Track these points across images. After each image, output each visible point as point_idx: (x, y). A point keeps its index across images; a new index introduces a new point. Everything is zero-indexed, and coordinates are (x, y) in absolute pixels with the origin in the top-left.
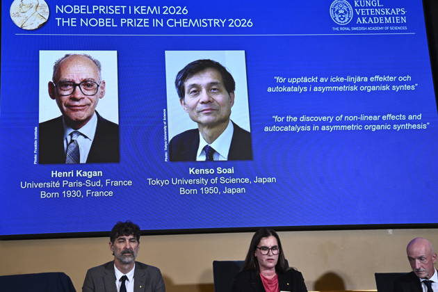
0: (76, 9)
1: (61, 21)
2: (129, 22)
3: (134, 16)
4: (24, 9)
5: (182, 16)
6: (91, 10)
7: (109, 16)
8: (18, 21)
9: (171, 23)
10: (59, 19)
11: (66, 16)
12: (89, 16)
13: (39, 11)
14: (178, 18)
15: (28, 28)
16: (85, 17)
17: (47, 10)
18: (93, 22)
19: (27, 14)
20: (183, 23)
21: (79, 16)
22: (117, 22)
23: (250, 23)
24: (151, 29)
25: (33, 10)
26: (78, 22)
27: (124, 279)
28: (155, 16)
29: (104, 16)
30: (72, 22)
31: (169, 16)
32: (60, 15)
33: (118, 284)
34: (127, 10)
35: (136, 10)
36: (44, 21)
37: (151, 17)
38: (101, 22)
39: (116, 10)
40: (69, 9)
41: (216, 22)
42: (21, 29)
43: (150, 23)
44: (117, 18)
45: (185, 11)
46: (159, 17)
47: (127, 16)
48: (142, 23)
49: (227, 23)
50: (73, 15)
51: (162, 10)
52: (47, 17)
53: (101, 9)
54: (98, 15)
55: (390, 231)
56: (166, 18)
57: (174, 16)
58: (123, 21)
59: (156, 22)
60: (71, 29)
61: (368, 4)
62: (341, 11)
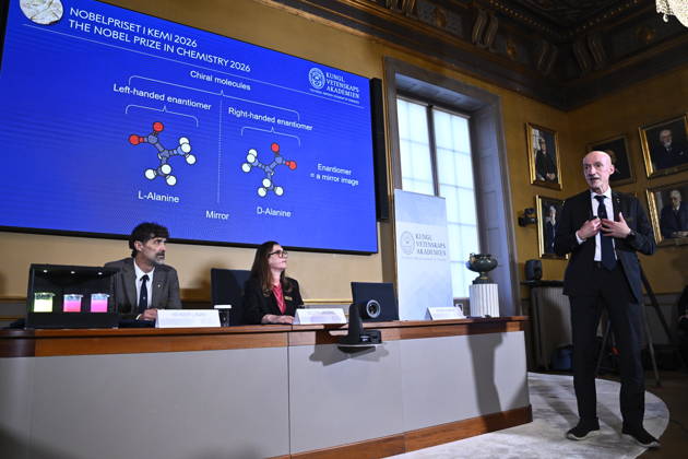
0: (91, 16)
1: (74, 24)
2: (142, 41)
3: (146, 37)
4: (35, 2)
5: (192, 48)
6: (106, 20)
7: (126, 32)
8: (27, 12)
9: (181, 51)
10: (72, 21)
11: (80, 21)
12: (104, 26)
13: (52, 8)
14: (188, 48)
15: (39, 22)
16: (100, 25)
17: (61, 9)
18: (107, 33)
19: (38, 8)
20: (191, 54)
21: (93, 24)
22: (131, 38)
23: (247, 69)
24: (161, 52)
25: (46, 5)
26: (92, 29)
27: (145, 278)
28: (166, 41)
29: (119, 30)
30: (86, 27)
31: (179, 45)
32: (73, 17)
33: (139, 284)
34: (141, 29)
35: (150, 31)
36: (56, 19)
37: (163, 41)
38: (114, 34)
39: (131, 27)
40: (84, 14)
41: (220, 61)
42: (30, 20)
43: (162, 47)
44: (131, 35)
45: (194, 44)
46: (171, 44)
47: (140, 35)
48: (154, 45)
49: (229, 64)
50: (87, 21)
51: (174, 38)
52: (60, 16)
53: (117, 22)
54: (112, 27)
55: (334, 255)
56: (177, 46)
57: (185, 46)
58: (136, 39)
59: (167, 47)
60: (83, 33)
61: (336, 77)
62: (316, 77)
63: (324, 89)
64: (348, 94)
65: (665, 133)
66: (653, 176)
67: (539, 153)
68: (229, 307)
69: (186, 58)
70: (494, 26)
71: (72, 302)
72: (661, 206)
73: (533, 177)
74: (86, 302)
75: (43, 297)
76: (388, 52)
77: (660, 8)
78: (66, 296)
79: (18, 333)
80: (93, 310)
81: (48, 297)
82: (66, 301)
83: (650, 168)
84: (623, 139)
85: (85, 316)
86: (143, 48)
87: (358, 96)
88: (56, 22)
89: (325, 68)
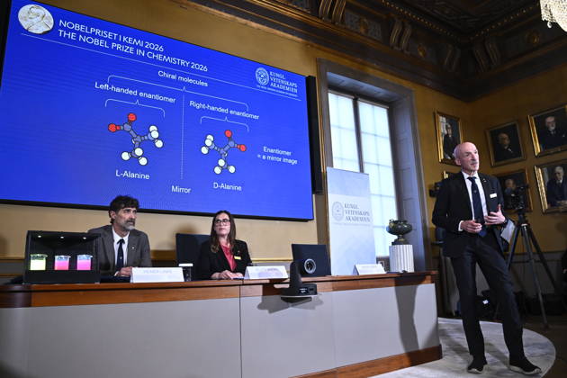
0: (76, 27)
1: (63, 33)
2: (119, 47)
3: (122, 43)
4: (31, 15)
5: (159, 52)
6: (89, 30)
7: (102, 38)
8: (25, 24)
9: (151, 55)
10: (61, 31)
11: (67, 30)
12: (87, 35)
13: (45, 20)
14: (156, 52)
15: (34, 32)
16: (83, 34)
17: (52, 21)
18: (90, 40)
19: (33, 20)
20: (159, 57)
21: (78, 33)
22: (109, 44)
23: (205, 69)
24: (135, 56)
25: (39, 18)
26: (77, 37)
27: (121, 242)
28: (138, 47)
29: (100, 38)
30: (72, 36)
31: (150, 50)
32: (62, 27)
34: (118, 37)
35: (125, 39)
36: (48, 29)
37: (136, 47)
38: (96, 42)
39: (109, 35)
40: (71, 25)
41: (183, 62)
43: (135, 51)
44: (110, 42)
45: (161, 49)
46: (142, 49)
47: (117, 41)
48: (129, 50)
49: (190, 65)
50: (73, 31)
51: (145, 44)
52: (51, 27)
53: (98, 32)
54: (94, 35)
55: (278, 222)
56: (147, 50)
57: (153, 51)
58: (113, 45)
59: (139, 52)
60: (70, 41)
61: (278, 75)
62: (262, 76)
63: (268, 85)
64: (288, 89)
65: (550, 120)
66: (541, 155)
67: (446, 136)
68: (191, 265)
69: (155, 60)
70: (408, 32)
71: (62, 262)
72: (547, 180)
73: (441, 157)
74: (73, 262)
75: (38, 258)
76: (321, 55)
77: (545, 16)
78: (57, 257)
79: (17, 287)
80: (78, 269)
81: (42, 257)
82: (56, 261)
83: (538, 149)
84: (515, 125)
85: (73, 273)
86: (119, 52)
87: (296, 91)
88: (48, 32)
89: (269, 68)
